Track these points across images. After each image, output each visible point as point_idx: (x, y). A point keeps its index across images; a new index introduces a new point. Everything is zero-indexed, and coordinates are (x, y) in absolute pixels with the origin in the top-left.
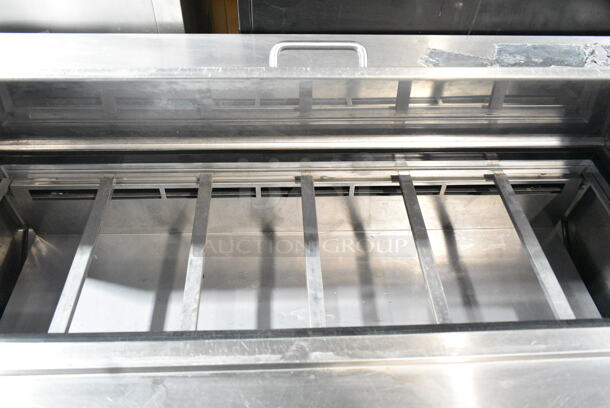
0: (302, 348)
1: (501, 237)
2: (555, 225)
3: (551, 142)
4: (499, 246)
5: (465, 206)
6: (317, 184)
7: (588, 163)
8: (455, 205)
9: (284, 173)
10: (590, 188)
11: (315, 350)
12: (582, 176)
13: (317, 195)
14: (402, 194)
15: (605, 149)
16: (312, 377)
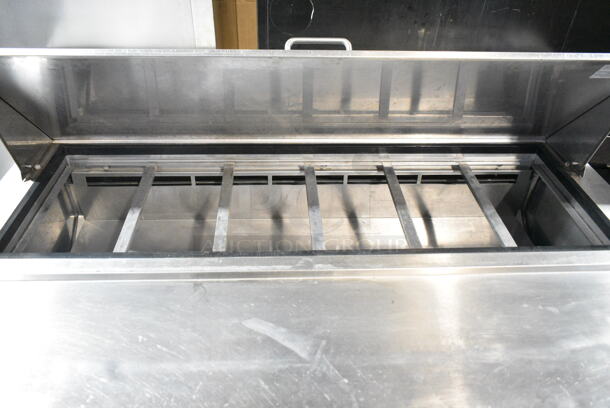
0: (308, 262)
1: (471, 223)
2: (515, 214)
3: (504, 139)
4: (469, 229)
5: (439, 195)
6: (318, 173)
7: (534, 157)
8: (431, 192)
9: (290, 164)
10: (540, 178)
11: (318, 263)
12: (531, 168)
13: (318, 183)
14: (387, 183)
15: (547, 146)
16: (316, 283)
